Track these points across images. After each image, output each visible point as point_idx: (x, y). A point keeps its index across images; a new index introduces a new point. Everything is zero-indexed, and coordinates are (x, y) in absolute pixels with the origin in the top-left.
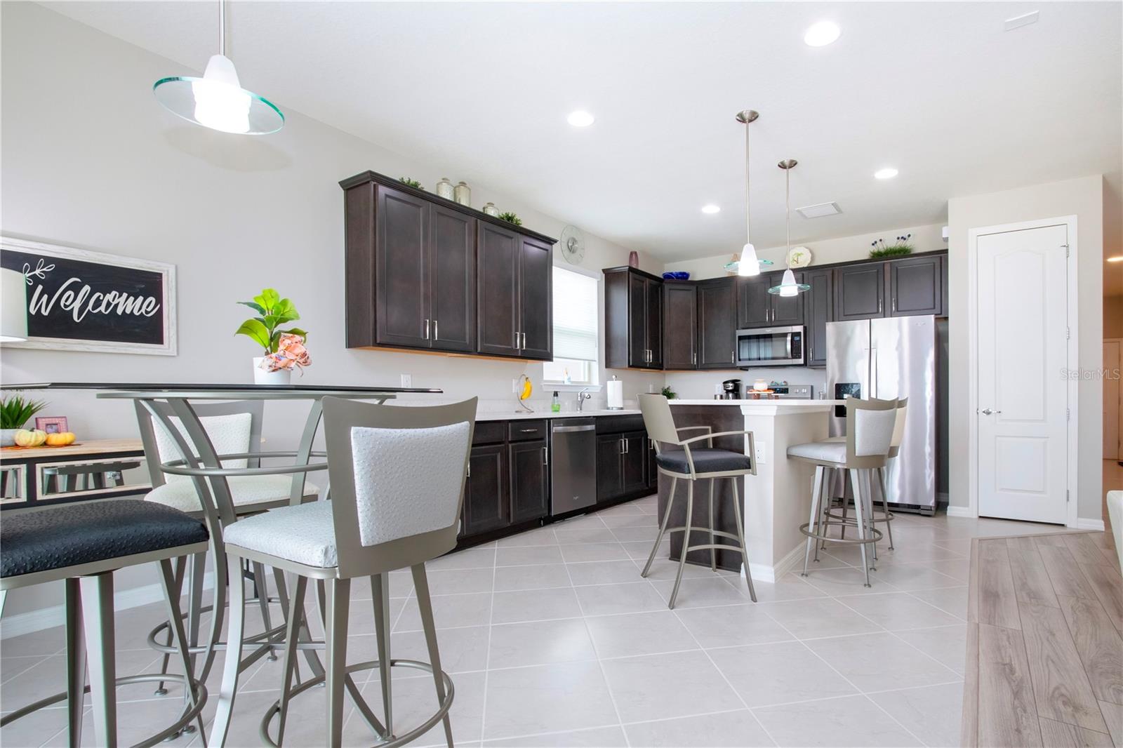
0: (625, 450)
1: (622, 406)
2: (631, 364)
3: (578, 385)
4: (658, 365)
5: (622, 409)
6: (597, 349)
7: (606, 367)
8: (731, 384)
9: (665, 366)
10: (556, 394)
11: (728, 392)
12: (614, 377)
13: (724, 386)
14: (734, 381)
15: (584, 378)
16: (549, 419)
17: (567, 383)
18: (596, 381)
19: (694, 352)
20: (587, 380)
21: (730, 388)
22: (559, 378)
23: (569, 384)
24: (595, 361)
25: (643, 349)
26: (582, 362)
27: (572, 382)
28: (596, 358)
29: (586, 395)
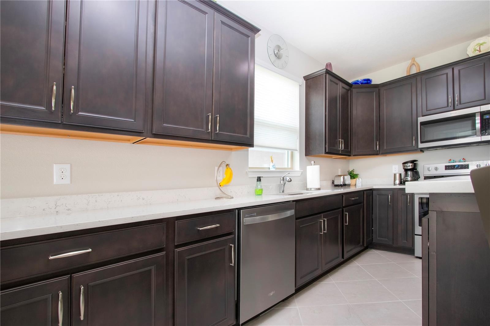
0: (324, 230)
1: (319, 187)
2: (327, 151)
3: (282, 171)
4: (348, 153)
5: (319, 189)
6: (298, 141)
7: (306, 155)
8: (411, 164)
9: (353, 153)
10: (259, 179)
11: (406, 170)
12: (313, 162)
13: (404, 166)
14: (413, 162)
15: (288, 165)
16: (239, 209)
17: (272, 169)
18: (297, 166)
19: (377, 141)
20: (290, 167)
21: (410, 167)
22: (266, 166)
23: (274, 170)
24: (297, 150)
25: (337, 139)
26: (286, 151)
27: (276, 168)
28: (298, 148)
29: (288, 178)
